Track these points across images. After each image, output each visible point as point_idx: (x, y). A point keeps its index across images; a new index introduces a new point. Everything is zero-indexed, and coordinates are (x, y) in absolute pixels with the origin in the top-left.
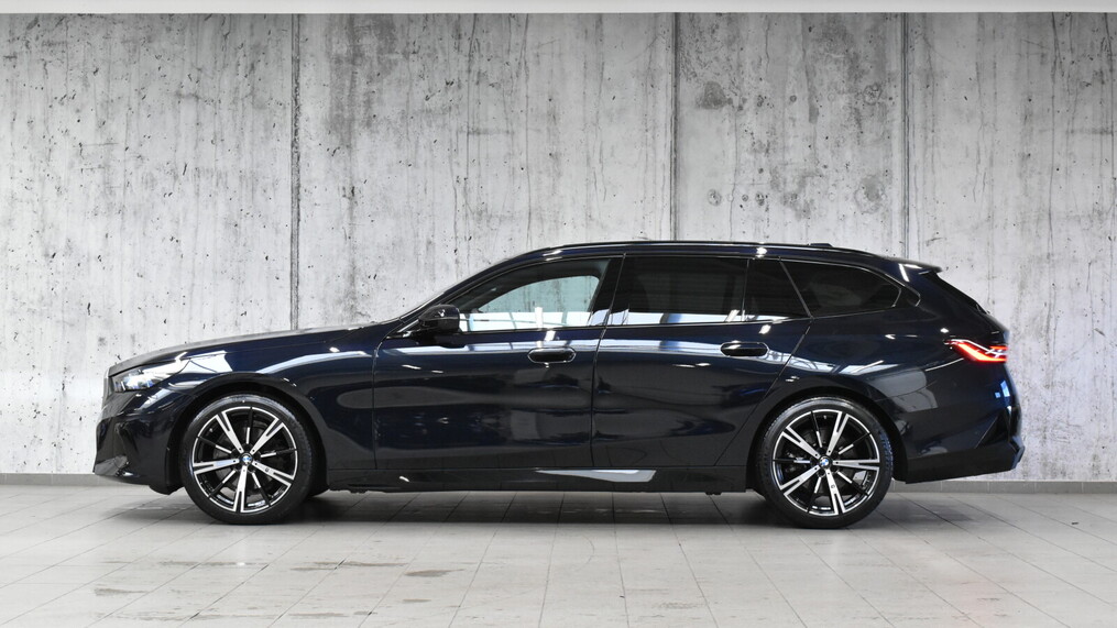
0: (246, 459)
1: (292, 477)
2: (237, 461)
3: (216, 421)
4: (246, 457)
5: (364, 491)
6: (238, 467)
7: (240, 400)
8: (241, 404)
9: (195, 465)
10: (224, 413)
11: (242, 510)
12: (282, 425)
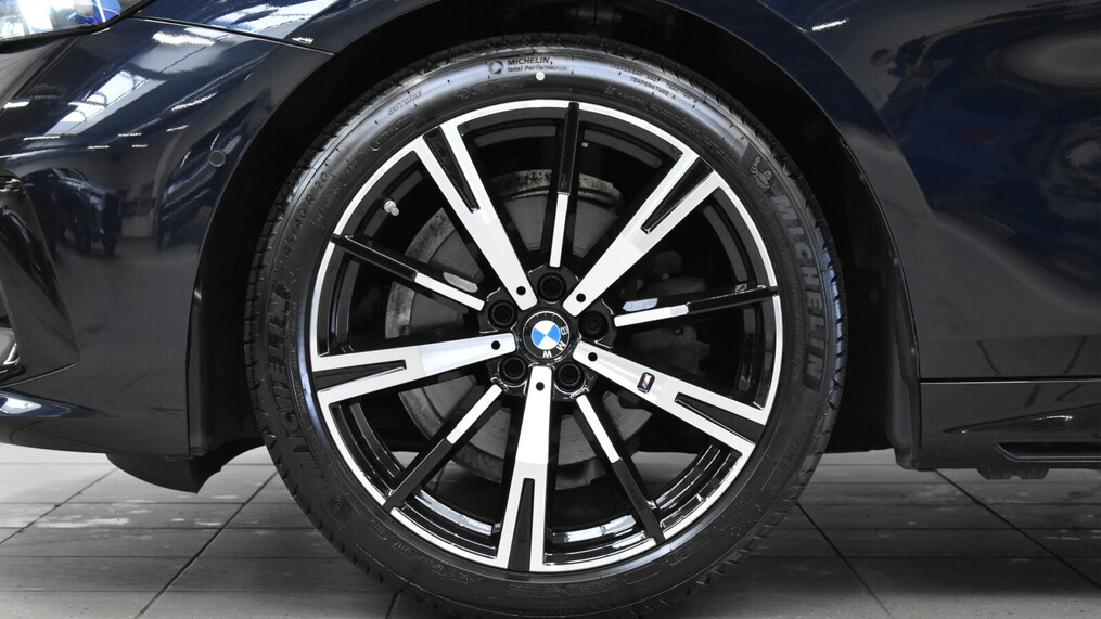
0: (546, 336)
1: (759, 415)
2: (508, 344)
3: (414, 163)
4: (544, 327)
5: (1040, 470)
6: (514, 368)
7: (524, 69)
8: (529, 88)
9: (321, 363)
10: (451, 129)
11: (537, 563)
12: (714, 181)
